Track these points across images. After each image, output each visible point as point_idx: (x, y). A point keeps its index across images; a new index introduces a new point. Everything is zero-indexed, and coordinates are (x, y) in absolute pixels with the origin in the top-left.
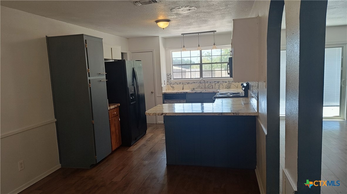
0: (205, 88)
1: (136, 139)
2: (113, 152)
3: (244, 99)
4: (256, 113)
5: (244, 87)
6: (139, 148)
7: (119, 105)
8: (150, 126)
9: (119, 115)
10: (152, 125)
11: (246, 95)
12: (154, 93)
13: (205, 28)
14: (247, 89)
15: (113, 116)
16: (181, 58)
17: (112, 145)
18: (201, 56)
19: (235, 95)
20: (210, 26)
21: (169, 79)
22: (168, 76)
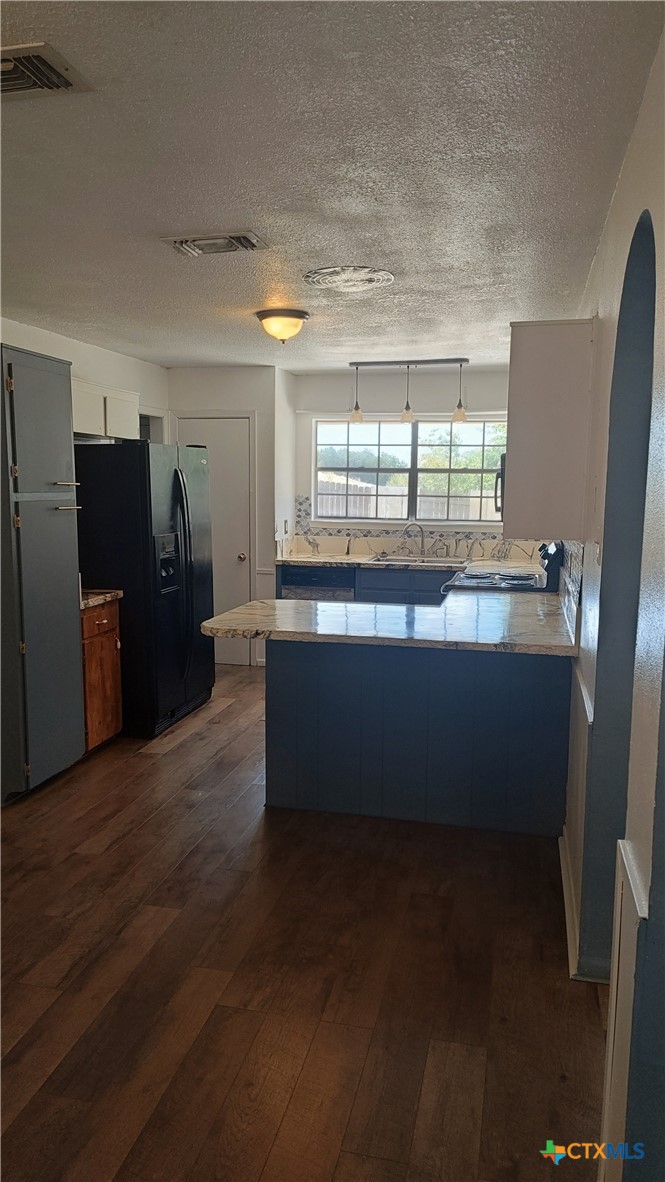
0: (422, 552)
1: (172, 716)
2: (90, 755)
3: (547, 596)
4: (572, 647)
5: (546, 556)
6: (181, 745)
7: (121, 594)
8: (227, 673)
9: (118, 630)
10: (234, 668)
11: (554, 586)
12: (247, 559)
13: (432, 348)
14: (556, 563)
15: (97, 632)
16: (348, 445)
17: (86, 729)
18: (415, 445)
19: (515, 582)
20: (445, 343)
21: (303, 514)
22: (301, 504)
